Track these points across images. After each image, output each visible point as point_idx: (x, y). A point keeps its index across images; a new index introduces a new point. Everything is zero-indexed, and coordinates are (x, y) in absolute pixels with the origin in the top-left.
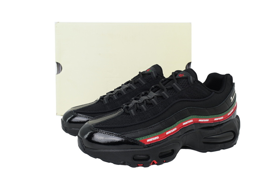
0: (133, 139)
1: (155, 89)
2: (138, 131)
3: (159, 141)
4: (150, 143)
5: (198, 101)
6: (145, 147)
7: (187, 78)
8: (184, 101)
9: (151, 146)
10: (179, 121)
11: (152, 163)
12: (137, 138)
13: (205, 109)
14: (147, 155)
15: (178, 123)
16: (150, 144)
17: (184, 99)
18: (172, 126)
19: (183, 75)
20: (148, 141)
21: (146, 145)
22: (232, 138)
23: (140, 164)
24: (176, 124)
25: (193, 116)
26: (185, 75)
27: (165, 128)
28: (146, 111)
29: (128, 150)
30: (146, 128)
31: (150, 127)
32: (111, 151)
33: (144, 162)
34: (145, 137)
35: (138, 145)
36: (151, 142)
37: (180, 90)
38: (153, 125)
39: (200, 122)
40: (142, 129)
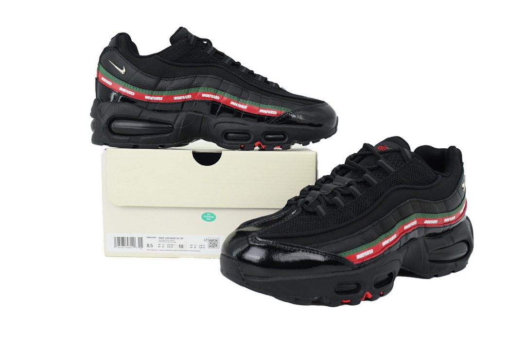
0: (334, 255)
1: (341, 171)
2: (340, 241)
3: (374, 257)
4: (362, 261)
5: (423, 189)
6: (354, 268)
7: (400, 151)
8: (402, 188)
9: (362, 267)
10: (400, 223)
11: (364, 297)
12: (340, 252)
13: (434, 202)
14: (357, 284)
15: (397, 225)
16: (362, 263)
17: (401, 186)
18: (391, 232)
19: (387, 148)
20: (359, 257)
21: (356, 264)
22: (465, 253)
23: (346, 300)
24: (396, 228)
25: (418, 214)
26: (390, 147)
27: (380, 236)
28: (345, 207)
29: (326, 276)
30: (351, 236)
31: (357, 233)
32: (298, 278)
33: (353, 295)
34: (353, 250)
35: (343, 264)
36: (363, 259)
37: (393, 170)
38: (363, 230)
39: (425, 225)
40: (346, 237)
